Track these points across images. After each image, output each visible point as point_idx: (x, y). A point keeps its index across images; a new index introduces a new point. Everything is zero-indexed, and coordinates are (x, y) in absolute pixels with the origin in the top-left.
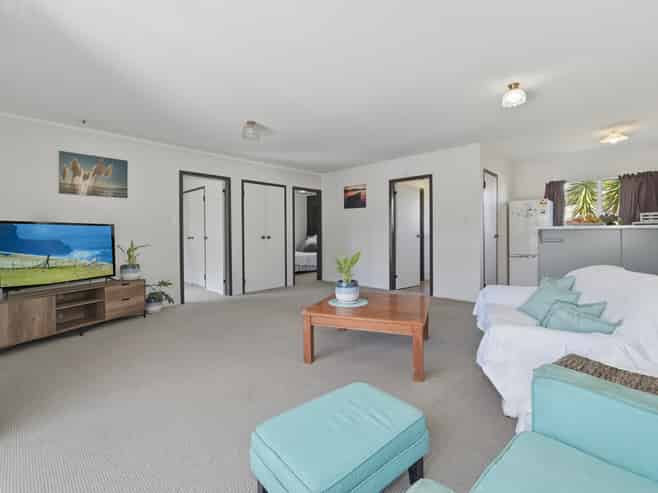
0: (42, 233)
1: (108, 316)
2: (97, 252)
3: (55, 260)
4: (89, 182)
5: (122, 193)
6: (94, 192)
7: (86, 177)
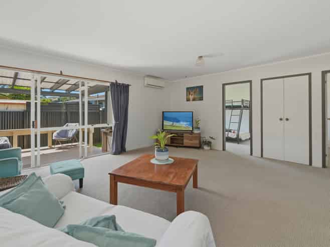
0: (174, 115)
1: (185, 145)
2: (188, 123)
3: (175, 124)
4: (193, 96)
5: (201, 99)
6: (194, 100)
7: (192, 95)
